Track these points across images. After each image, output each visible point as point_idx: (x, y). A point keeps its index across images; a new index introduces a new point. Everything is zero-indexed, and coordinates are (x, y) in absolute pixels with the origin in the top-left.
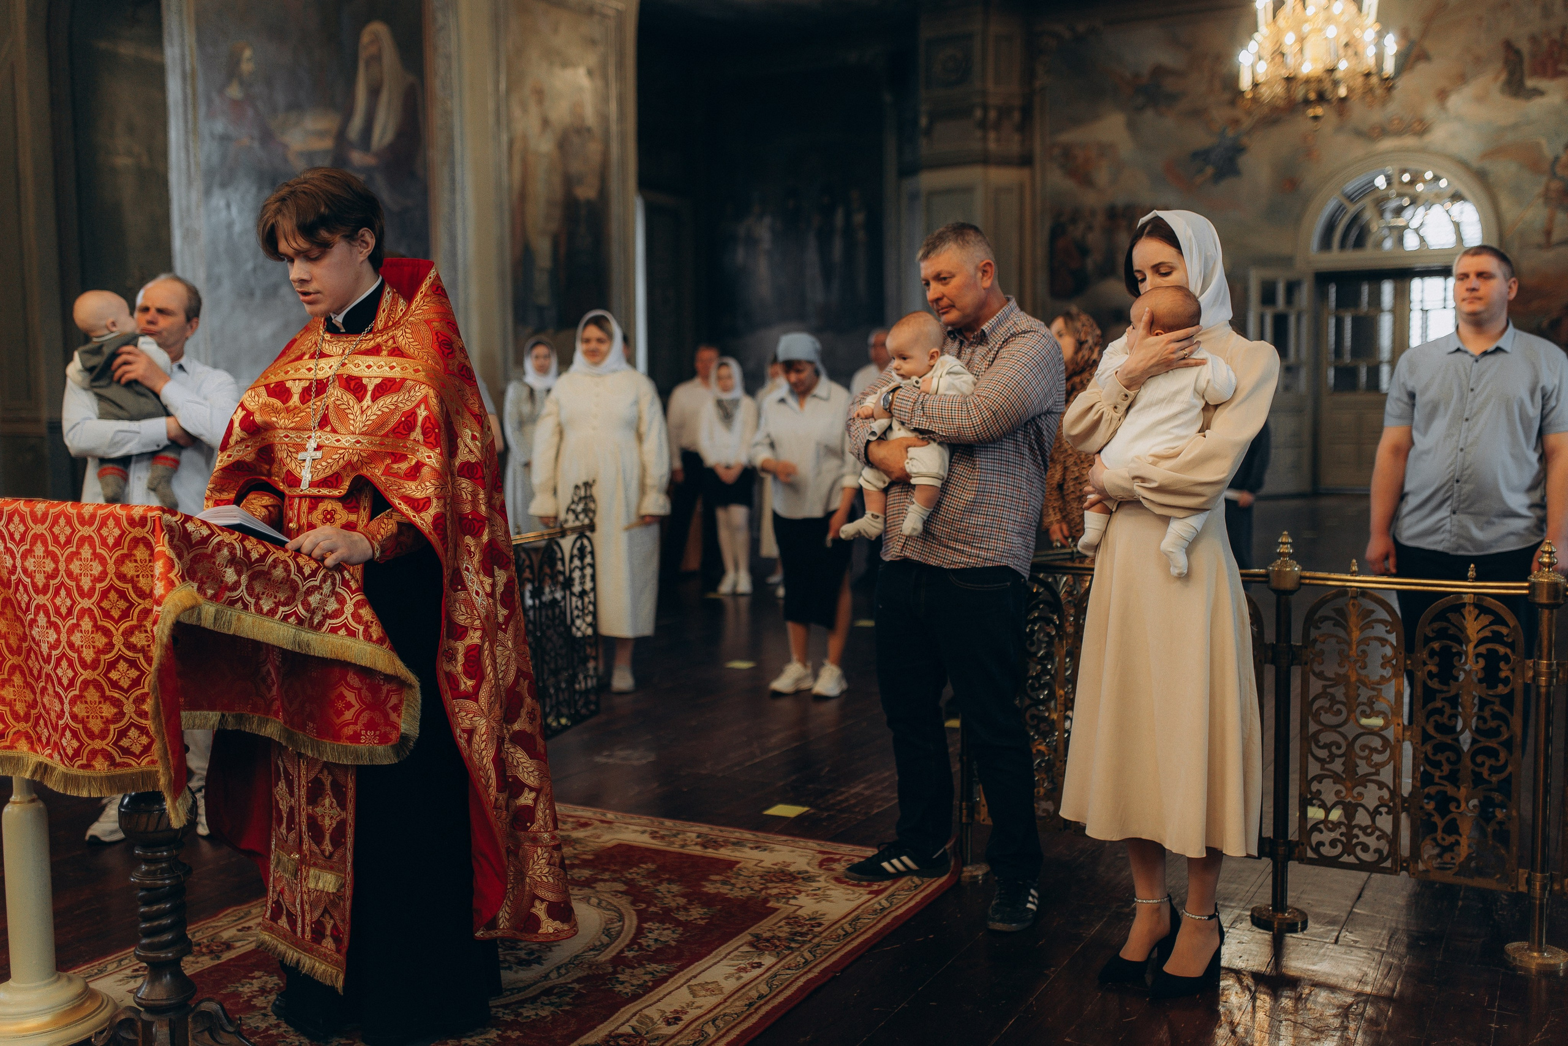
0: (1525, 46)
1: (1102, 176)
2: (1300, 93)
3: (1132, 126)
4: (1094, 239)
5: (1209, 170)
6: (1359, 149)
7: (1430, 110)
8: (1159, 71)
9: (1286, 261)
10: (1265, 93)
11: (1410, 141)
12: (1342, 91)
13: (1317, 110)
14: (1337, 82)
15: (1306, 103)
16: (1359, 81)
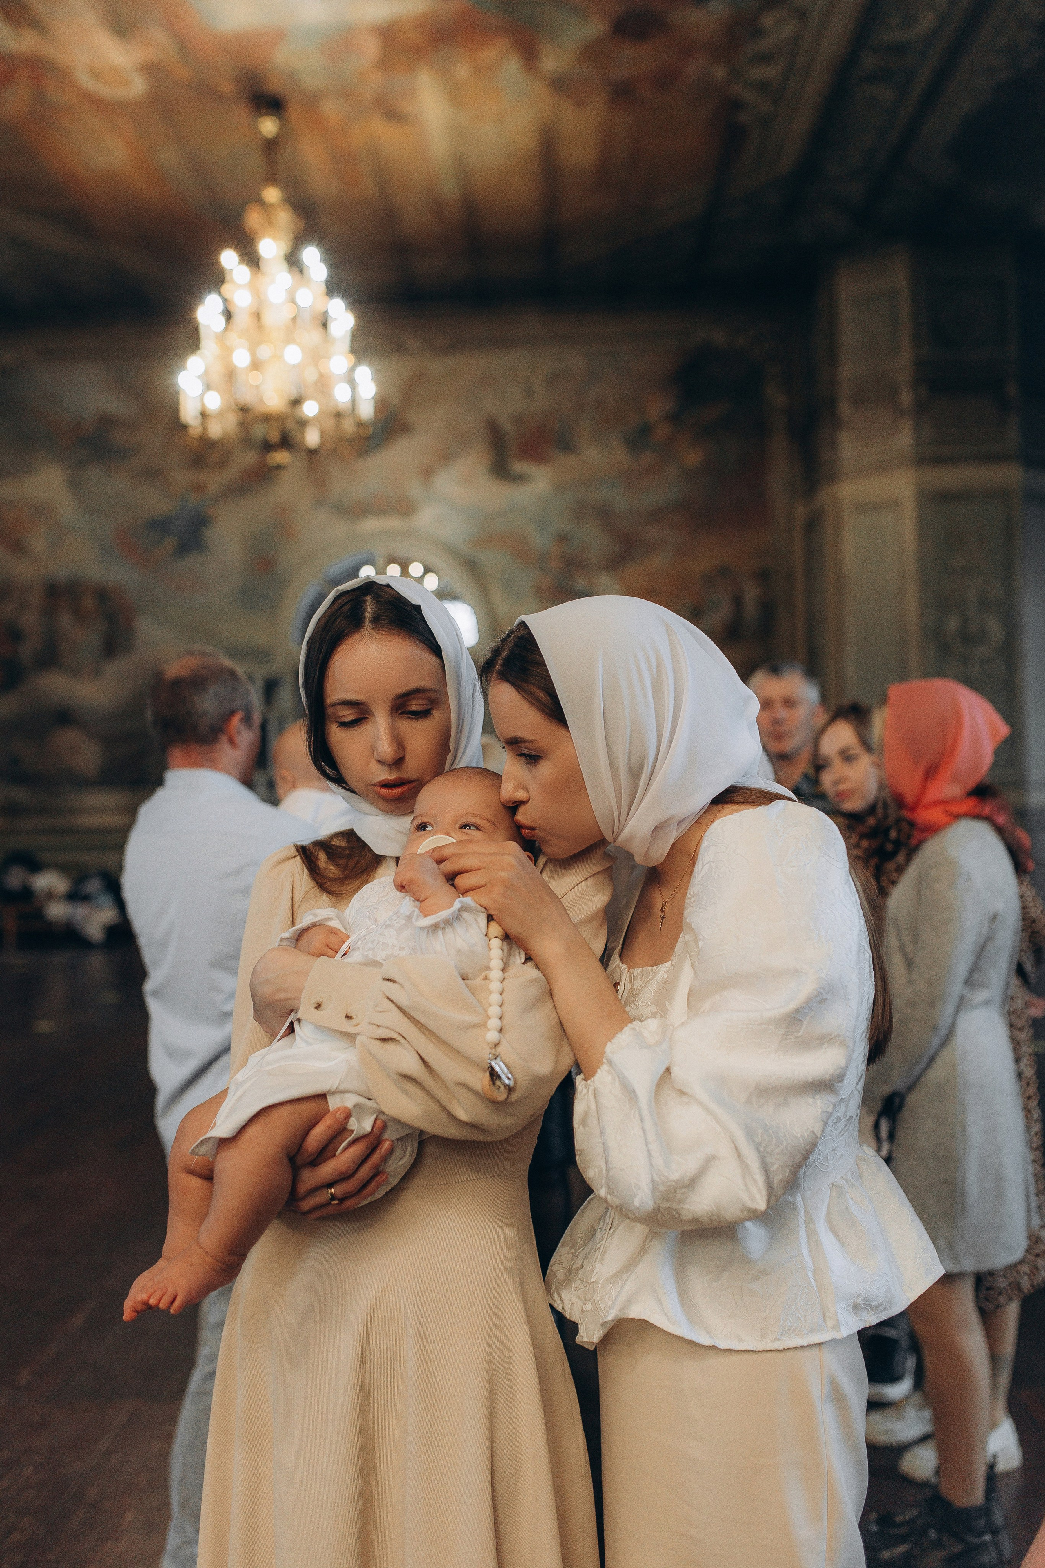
0: (508, 426)
1: (38, 542)
2: (259, 431)
3: (75, 485)
4: (30, 620)
5: (170, 543)
6: (339, 529)
7: (415, 489)
8: (106, 421)
9: (264, 655)
10: (215, 430)
11: (394, 522)
12: (312, 438)
13: (281, 457)
14: (303, 423)
15: (267, 447)
16: (330, 424)
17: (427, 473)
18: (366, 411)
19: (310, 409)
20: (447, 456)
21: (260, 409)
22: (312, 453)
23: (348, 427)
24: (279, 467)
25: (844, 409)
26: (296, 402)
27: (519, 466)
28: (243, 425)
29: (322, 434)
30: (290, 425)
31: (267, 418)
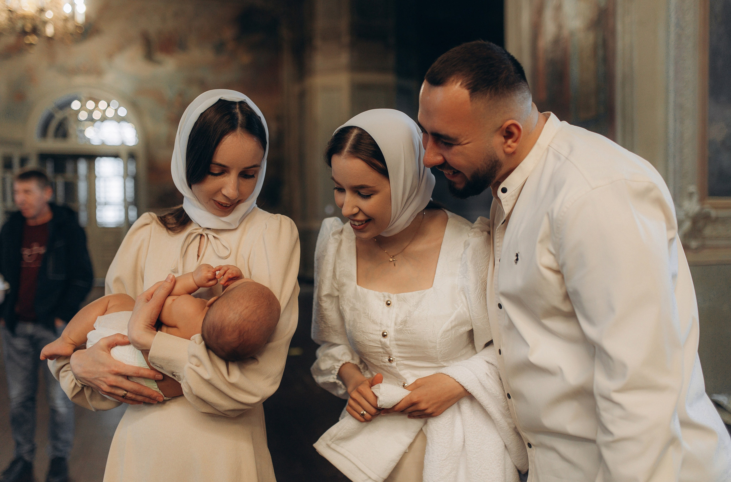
2: (19, 24)
7: (103, 63)
9: (19, 144)
12: (49, 31)
13: (32, 39)
14: (45, 23)
15: (24, 33)
16: (60, 24)
17: (110, 56)
18: (80, 19)
19: (49, 15)
20: (120, 48)
21: (20, 12)
22: (50, 39)
23: (70, 26)
24: (31, 44)
25: (318, 42)
26: (42, 10)
27: (159, 56)
28: (10, 20)
29: (55, 29)
30: (38, 22)
31: (24, 18)
